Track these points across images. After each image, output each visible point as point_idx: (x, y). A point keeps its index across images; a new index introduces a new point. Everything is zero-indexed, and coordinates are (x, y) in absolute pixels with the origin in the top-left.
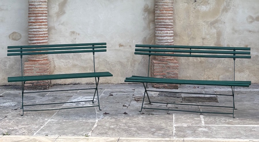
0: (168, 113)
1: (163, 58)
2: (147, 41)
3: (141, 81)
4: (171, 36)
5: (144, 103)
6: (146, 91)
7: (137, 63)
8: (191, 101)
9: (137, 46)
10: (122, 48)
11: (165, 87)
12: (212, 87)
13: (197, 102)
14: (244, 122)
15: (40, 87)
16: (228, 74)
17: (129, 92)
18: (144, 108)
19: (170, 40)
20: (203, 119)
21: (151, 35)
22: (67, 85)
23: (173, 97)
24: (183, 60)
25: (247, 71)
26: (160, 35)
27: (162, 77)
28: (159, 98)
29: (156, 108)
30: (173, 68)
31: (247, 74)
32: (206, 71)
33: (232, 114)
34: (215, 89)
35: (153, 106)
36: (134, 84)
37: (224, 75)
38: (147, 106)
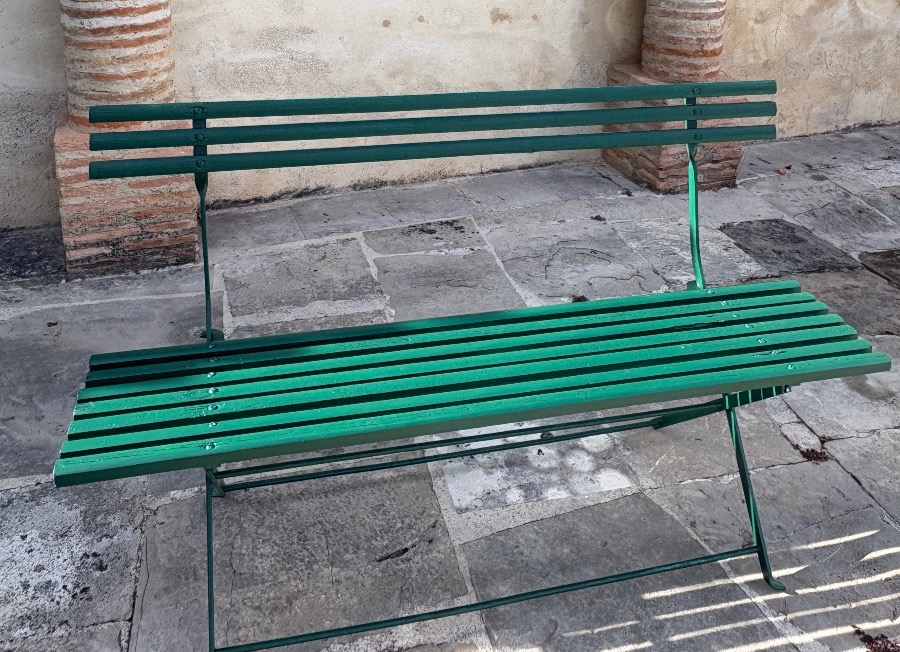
10: (502, 27)
15: (157, 253)
16: (835, 99)
22: (266, 201)
37: (825, 104)
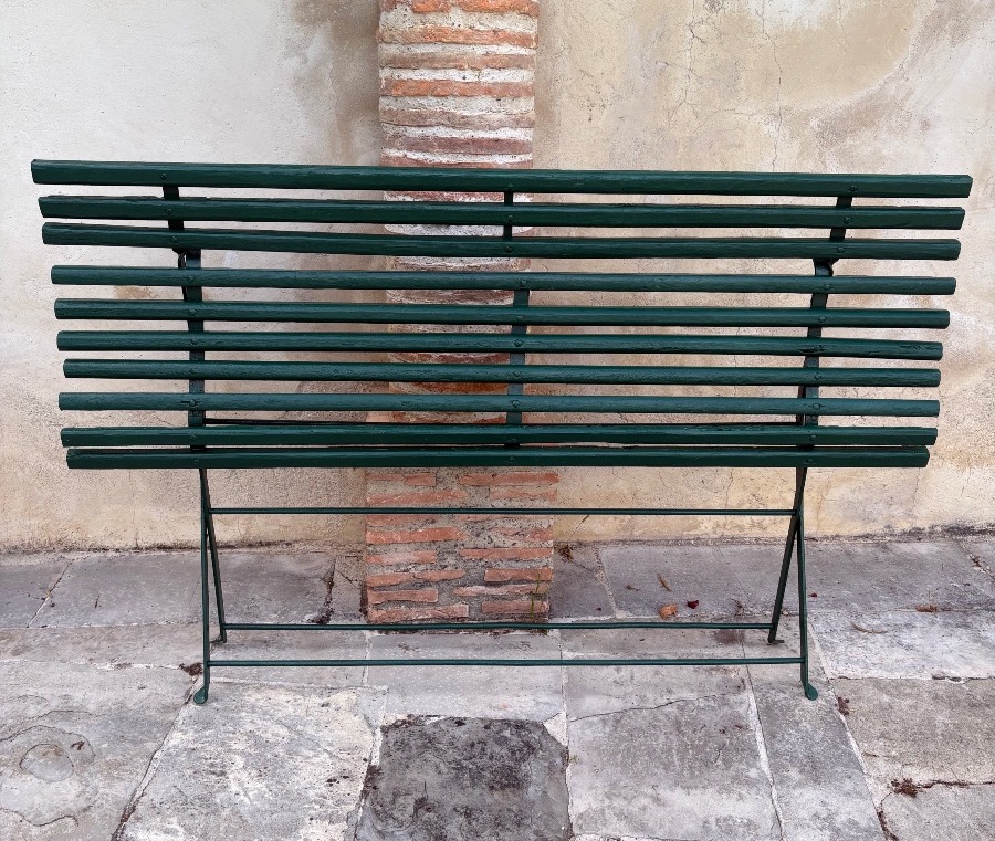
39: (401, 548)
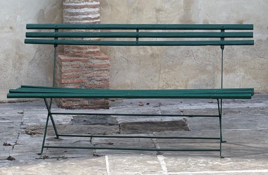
0: (94, 155)
1: (79, 51)
2: (45, 17)
3: (41, 95)
4: (94, 7)
5: (46, 138)
6: (50, 114)
7: (26, 62)
8: (136, 129)
9: (29, 27)
11: (82, 107)
12: (174, 103)
13: (149, 132)
14: (241, 165)
16: (204, 77)
17: (13, 117)
18: (47, 147)
19: (94, 13)
20: (164, 162)
21: (53, 5)
23: (100, 124)
24: (118, 52)
25: (241, 69)
26: (73, 4)
27: (77, 86)
28: (75, 127)
29: (70, 146)
30: (100, 68)
31: (241, 77)
32: (162, 72)
33: (219, 151)
34: (181, 107)
35: (63, 142)
36: (20, 102)
37: (197, 79)
38: (52, 143)
39: (70, 84)
